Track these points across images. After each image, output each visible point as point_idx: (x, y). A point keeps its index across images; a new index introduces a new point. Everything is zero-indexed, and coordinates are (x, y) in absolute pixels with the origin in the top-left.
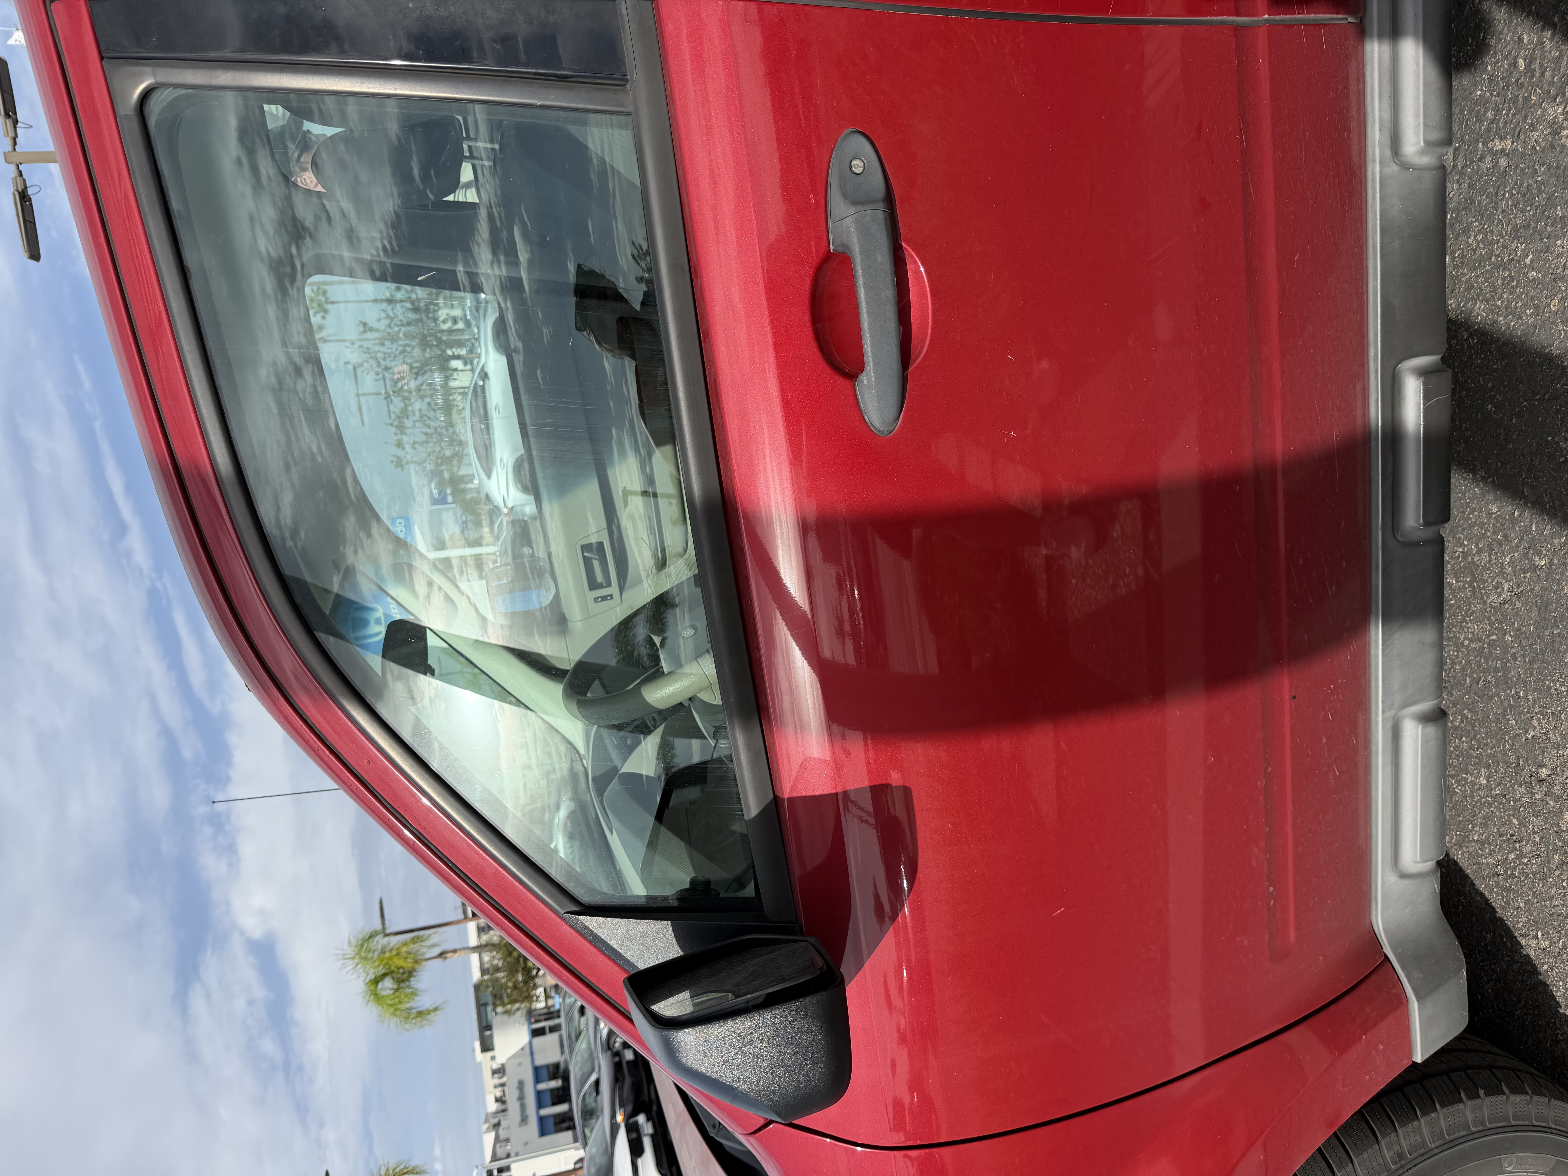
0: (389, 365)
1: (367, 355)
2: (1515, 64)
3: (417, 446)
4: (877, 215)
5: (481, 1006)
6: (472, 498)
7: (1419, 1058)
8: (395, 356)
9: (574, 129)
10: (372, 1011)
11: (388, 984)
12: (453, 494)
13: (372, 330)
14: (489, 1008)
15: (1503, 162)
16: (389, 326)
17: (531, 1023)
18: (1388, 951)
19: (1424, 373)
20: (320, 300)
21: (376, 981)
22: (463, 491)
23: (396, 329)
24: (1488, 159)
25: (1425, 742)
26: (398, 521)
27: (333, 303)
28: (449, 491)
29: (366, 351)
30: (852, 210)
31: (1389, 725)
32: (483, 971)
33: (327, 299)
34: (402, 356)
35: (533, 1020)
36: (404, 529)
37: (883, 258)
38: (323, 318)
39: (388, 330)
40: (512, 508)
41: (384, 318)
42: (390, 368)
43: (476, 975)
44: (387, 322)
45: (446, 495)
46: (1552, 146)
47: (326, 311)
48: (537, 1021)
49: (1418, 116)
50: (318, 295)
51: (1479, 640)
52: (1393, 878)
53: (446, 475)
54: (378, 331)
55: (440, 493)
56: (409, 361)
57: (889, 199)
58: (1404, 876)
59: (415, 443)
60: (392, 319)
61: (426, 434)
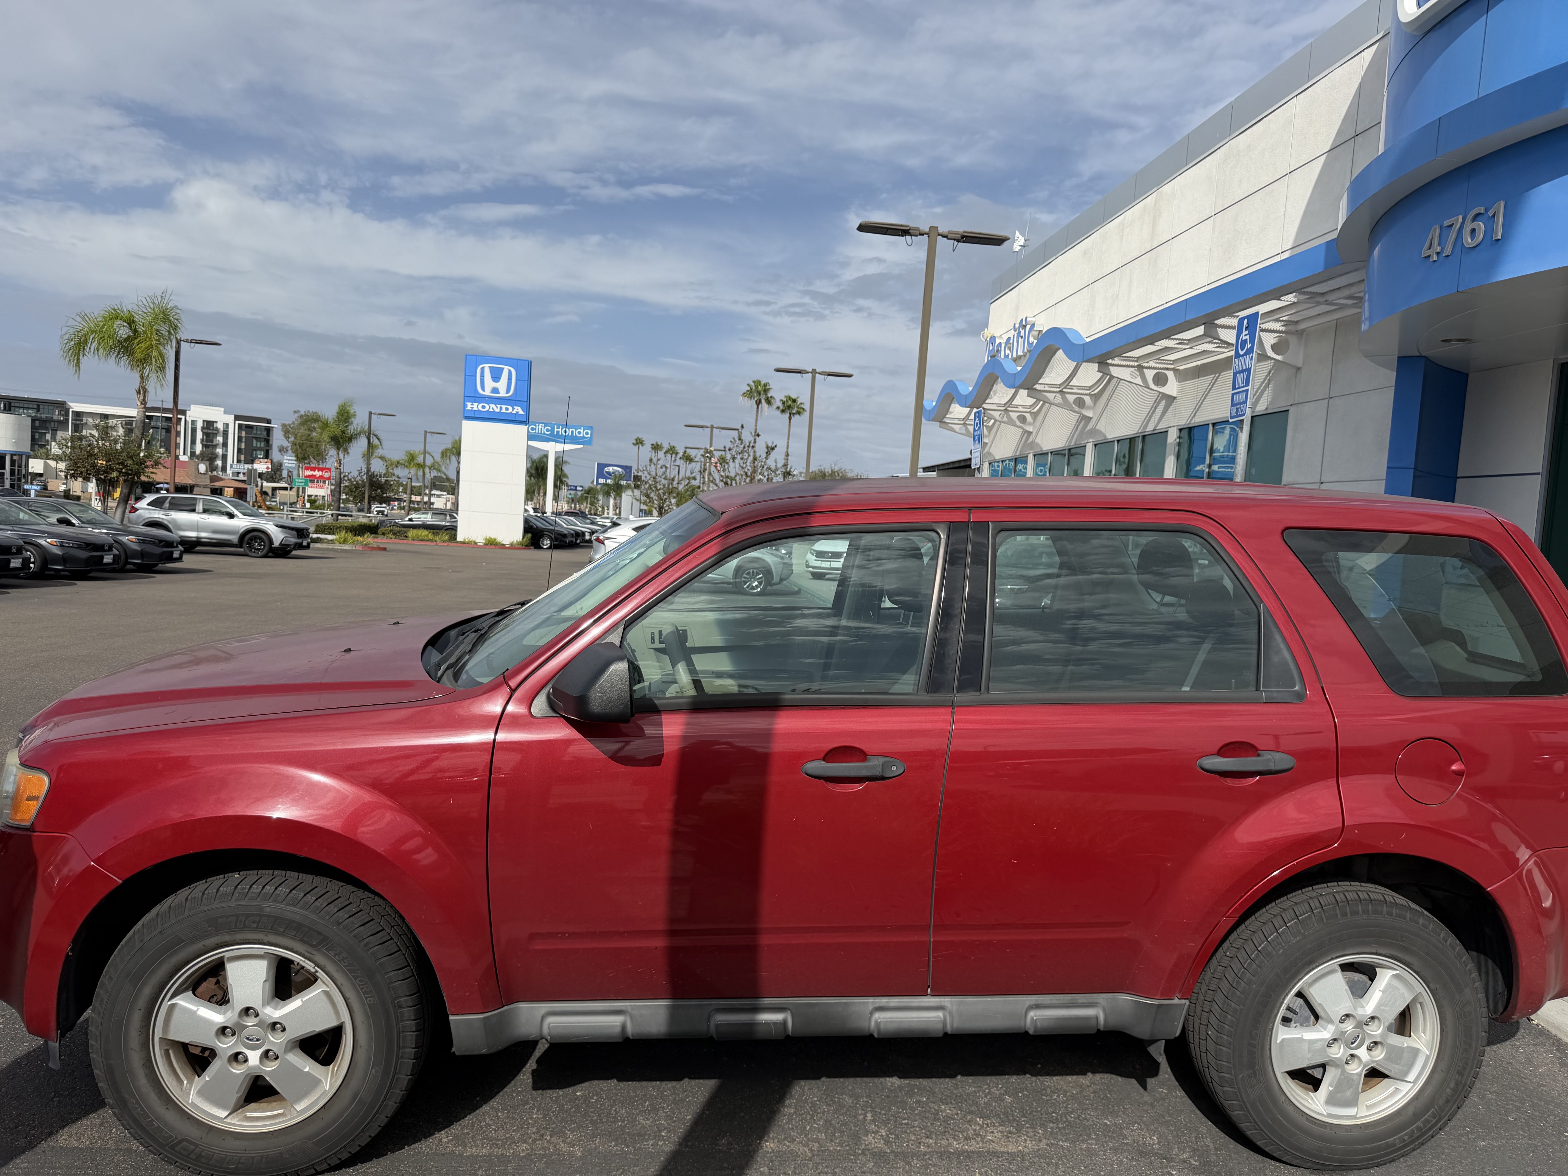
0: (737, 461)
1: (748, 444)
2: (905, 1119)
3: (664, 469)
4: (877, 772)
5: (38, 404)
6: (598, 500)
7: (451, 1018)
8: (743, 468)
9: (914, 668)
10: (98, 311)
11: (124, 332)
12: (606, 485)
13: (768, 453)
14: (32, 412)
15: (861, 1117)
16: (769, 468)
17: (12, 455)
18: (506, 1008)
19: (785, 1022)
20: (793, 409)
21: (131, 323)
22: (607, 494)
23: (766, 474)
24: (863, 1112)
25: (613, 1026)
26: (589, 432)
27: (790, 419)
28: (609, 481)
29: (751, 445)
30: (881, 764)
31: (623, 1008)
32: (78, 415)
33: (793, 414)
34: (742, 473)
35: (15, 458)
36: (582, 435)
37: (864, 773)
38: (778, 408)
39: (766, 467)
40: (603, 543)
41: (776, 466)
42: (733, 461)
43: (76, 407)
44: (773, 468)
45: (606, 478)
46: (867, 1132)
47: (783, 411)
48: (13, 463)
49: (890, 1018)
50: (798, 407)
51: (616, 1114)
52: (543, 1012)
53: (623, 483)
54: (766, 458)
55: (609, 473)
56: (738, 478)
57: (882, 778)
58: (543, 1018)
59: (666, 468)
60: (774, 472)
61: (673, 480)
